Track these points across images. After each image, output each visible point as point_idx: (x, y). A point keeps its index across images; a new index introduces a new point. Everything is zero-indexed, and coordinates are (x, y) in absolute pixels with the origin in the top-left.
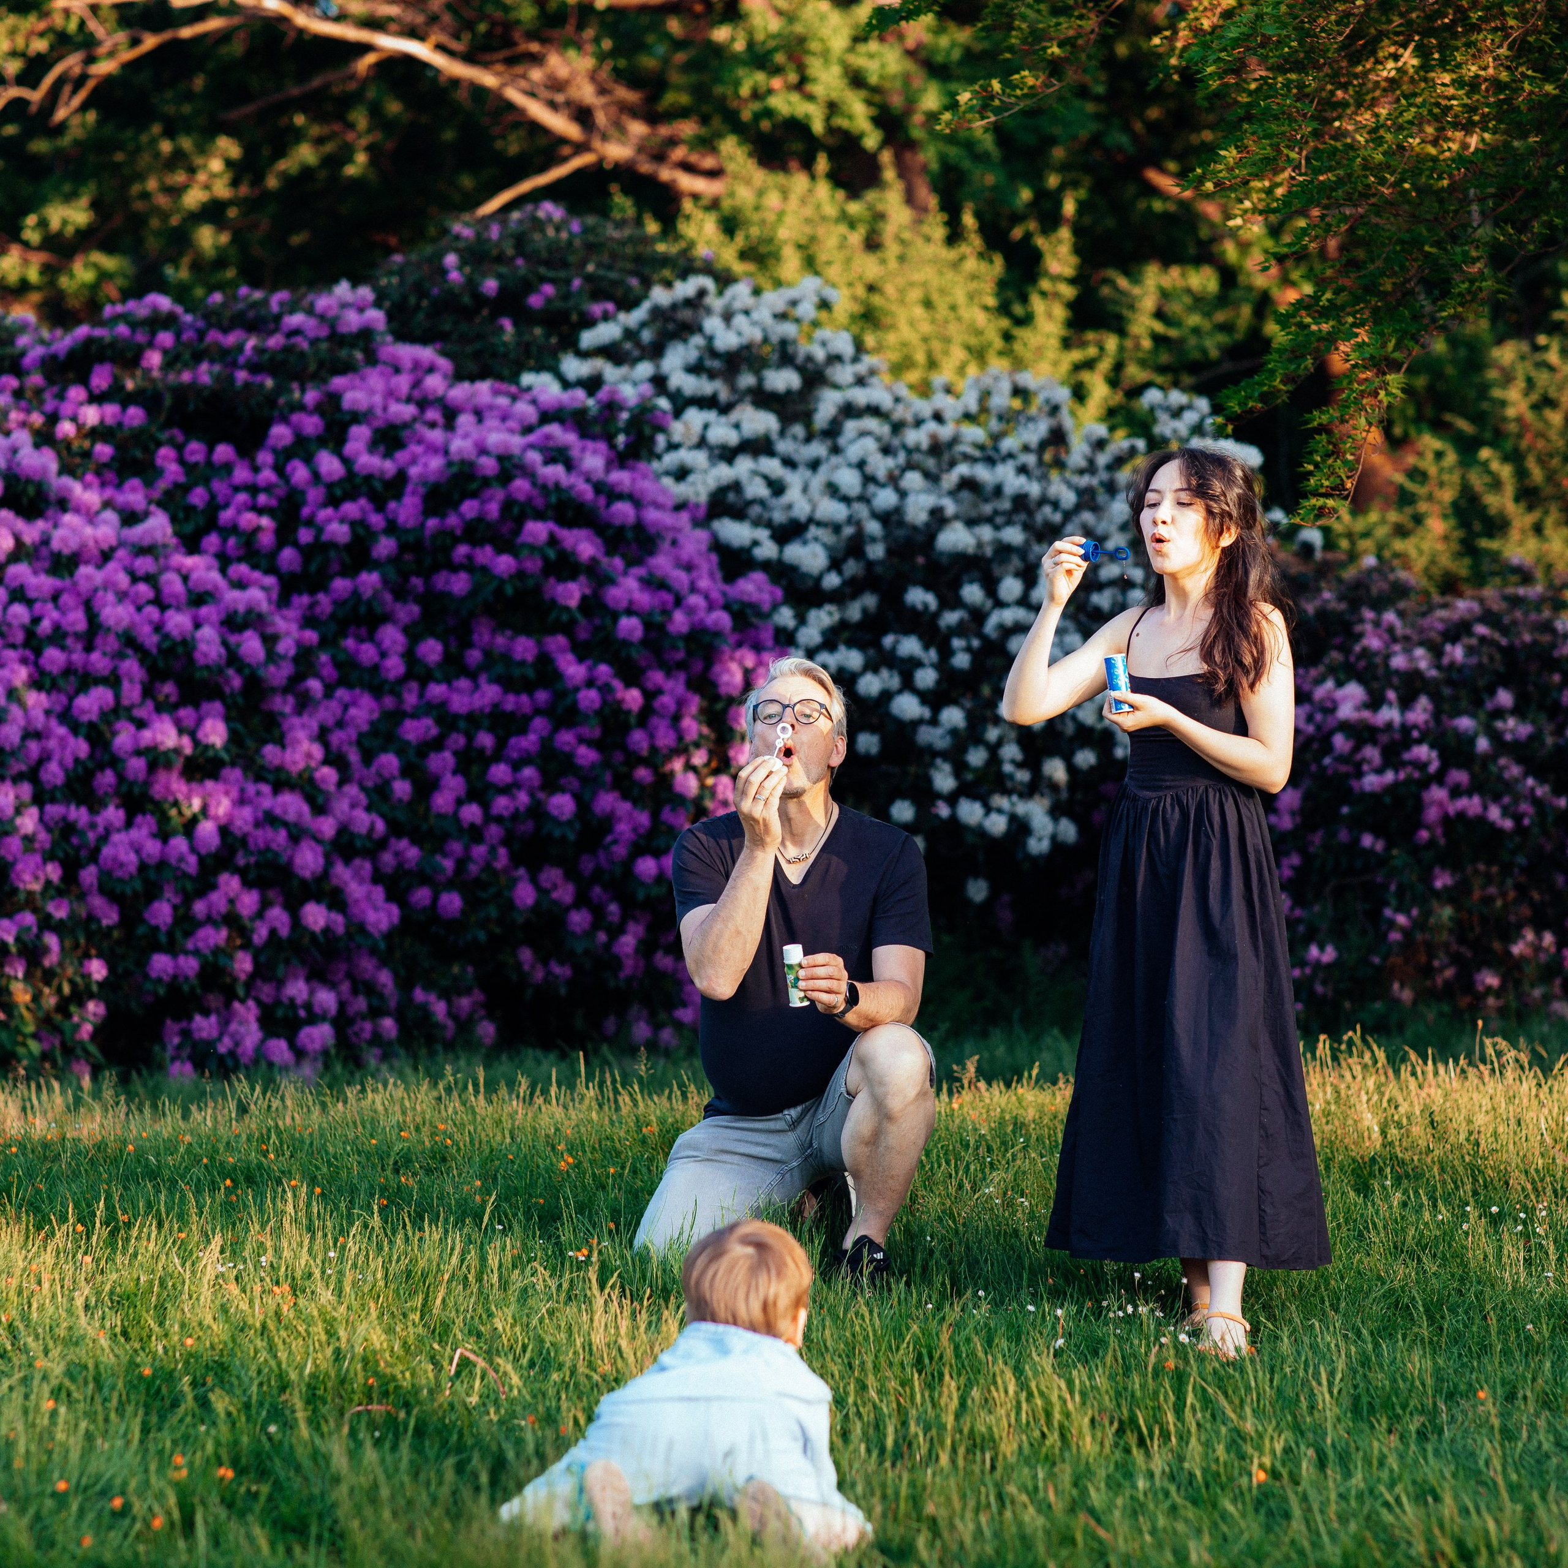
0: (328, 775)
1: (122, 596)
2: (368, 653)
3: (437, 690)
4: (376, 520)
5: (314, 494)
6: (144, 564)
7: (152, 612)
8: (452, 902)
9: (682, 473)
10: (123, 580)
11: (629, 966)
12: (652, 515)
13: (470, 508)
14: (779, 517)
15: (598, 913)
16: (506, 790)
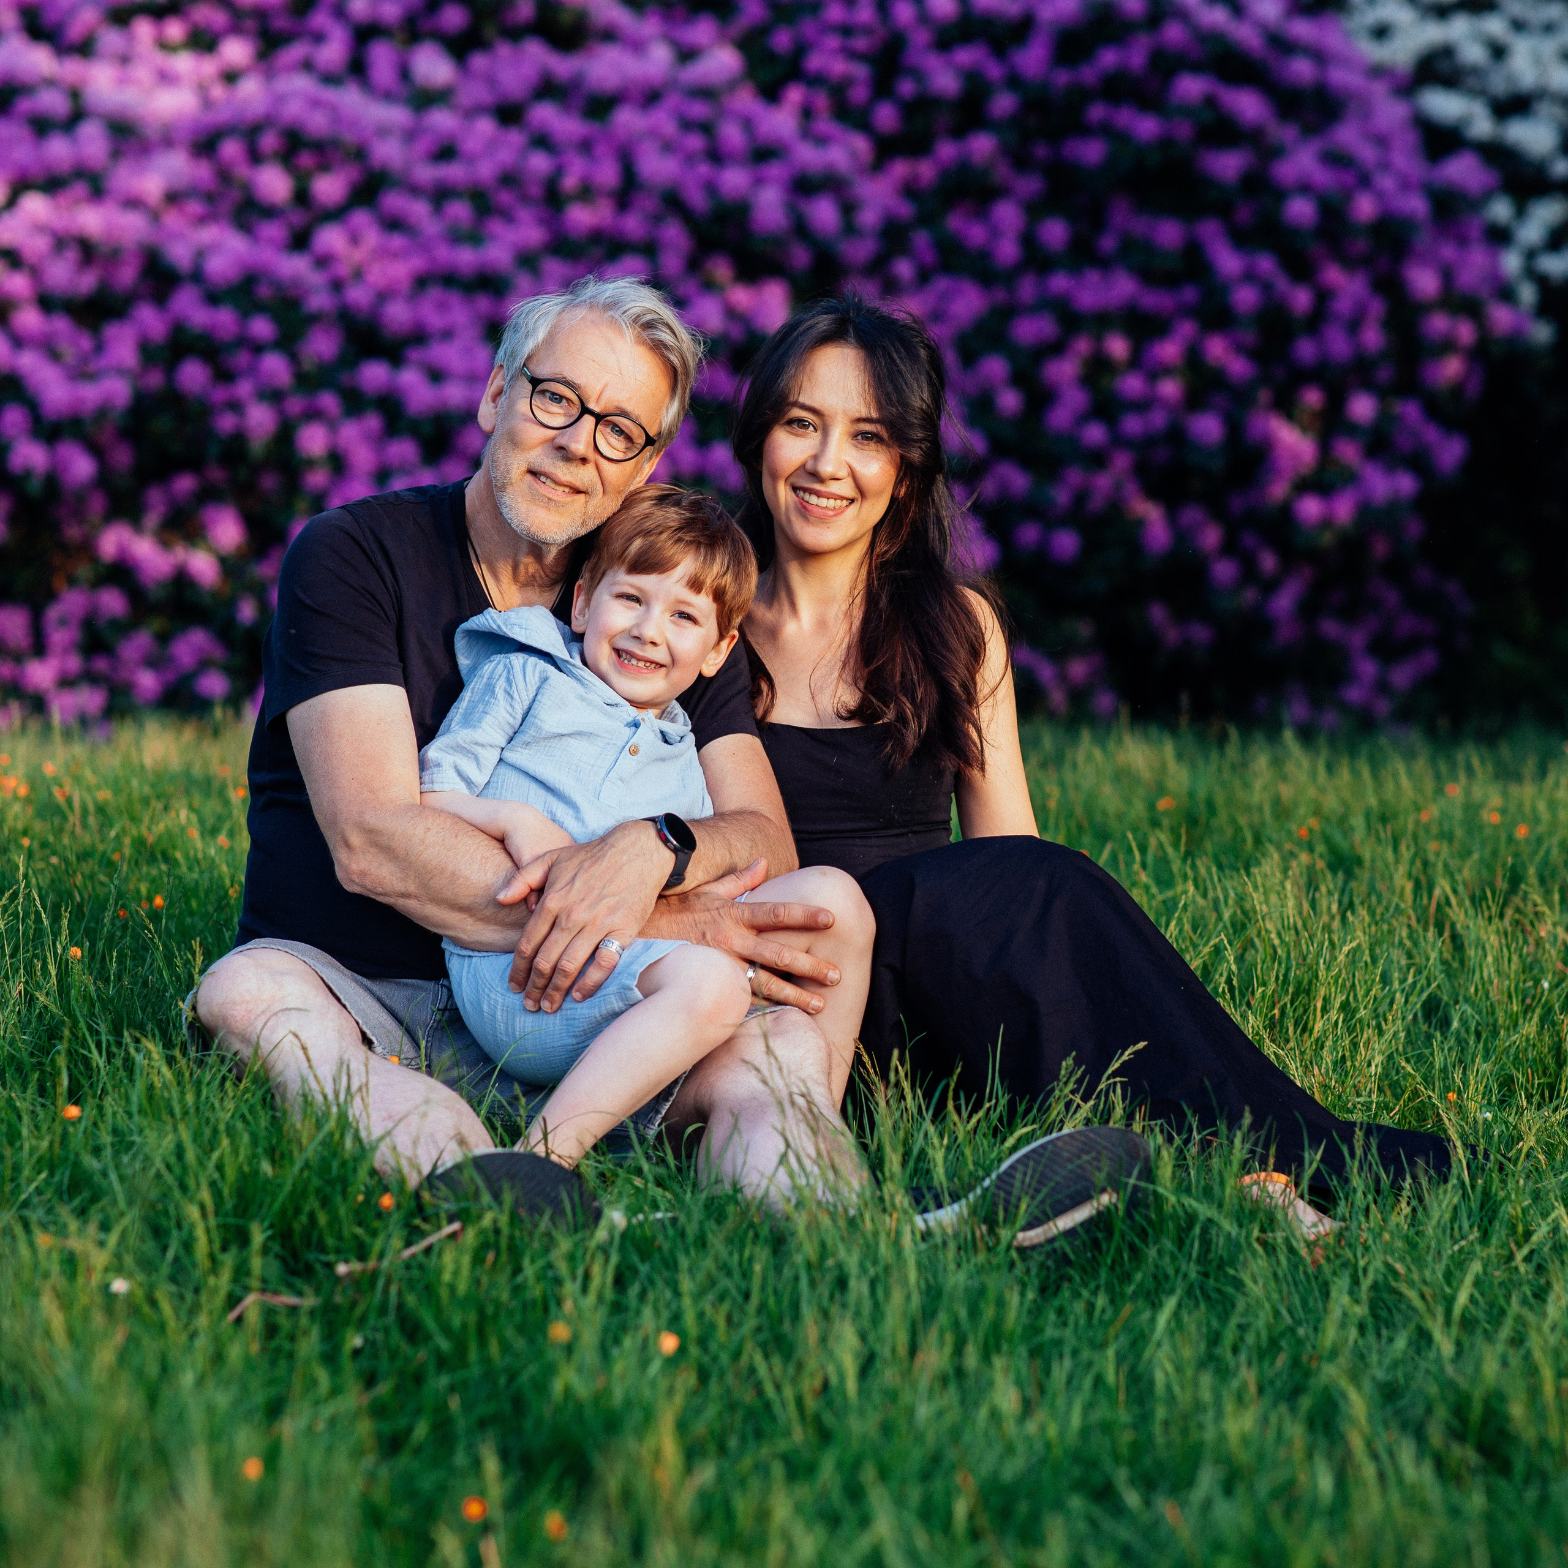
1: (668, 147)
2: (976, 234)
3: (1060, 282)
4: (994, 71)
5: (920, 37)
6: (699, 110)
7: (704, 169)
8: (1066, 543)
9: (1381, 32)
10: (669, 127)
11: (1286, 633)
12: (1339, 77)
13: (1108, 58)
14: (1499, 85)
15: (1249, 572)
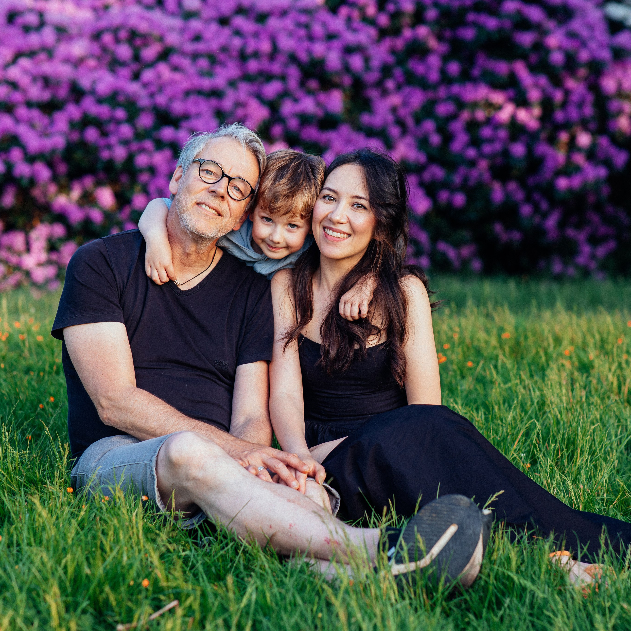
0: (395, 131)
2: (420, 69)
7: (306, 44)
8: (460, 199)
10: (292, 26)
15: (536, 209)
16: (491, 140)
